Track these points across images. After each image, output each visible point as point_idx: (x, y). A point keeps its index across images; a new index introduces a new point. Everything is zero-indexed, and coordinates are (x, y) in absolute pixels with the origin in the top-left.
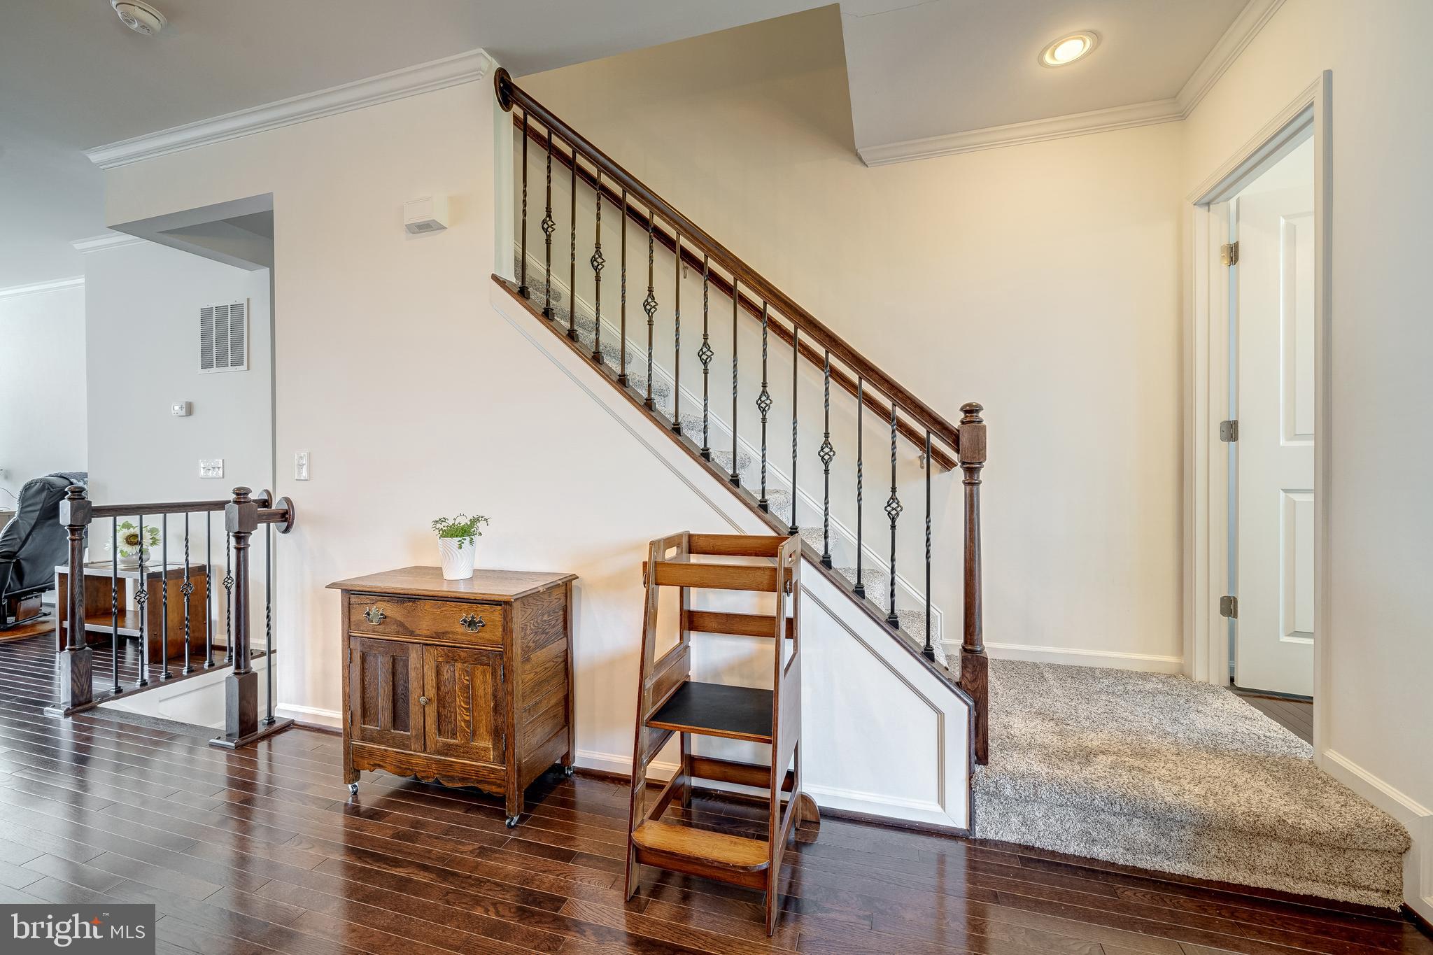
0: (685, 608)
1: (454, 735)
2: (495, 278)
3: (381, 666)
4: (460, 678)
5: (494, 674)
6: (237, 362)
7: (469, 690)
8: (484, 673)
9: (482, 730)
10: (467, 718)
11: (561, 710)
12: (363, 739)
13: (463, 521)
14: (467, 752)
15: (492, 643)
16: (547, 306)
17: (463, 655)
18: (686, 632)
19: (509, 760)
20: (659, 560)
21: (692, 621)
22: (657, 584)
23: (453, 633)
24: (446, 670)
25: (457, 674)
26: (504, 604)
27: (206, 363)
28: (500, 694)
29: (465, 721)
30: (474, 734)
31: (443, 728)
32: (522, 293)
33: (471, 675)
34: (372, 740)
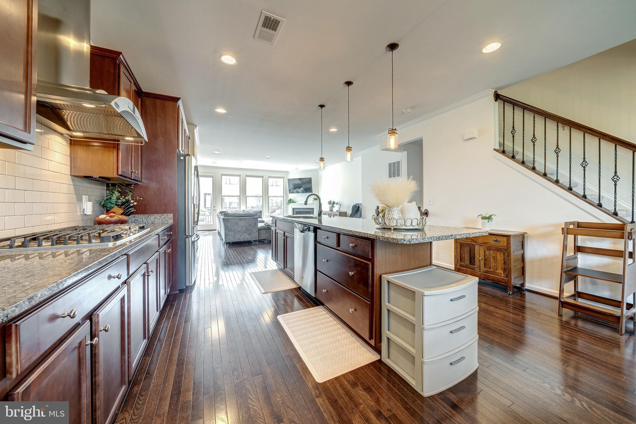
0: (576, 245)
1: (490, 268)
2: (495, 150)
3: (467, 249)
4: (492, 254)
5: (504, 254)
6: (398, 175)
7: (495, 258)
8: (500, 254)
9: (499, 268)
10: (495, 265)
11: (521, 270)
12: (460, 266)
13: (487, 216)
14: (494, 273)
15: (503, 246)
16: (513, 155)
17: (493, 249)
18: (576, 253)
19: (509, 277)
20: (568, 228)
21: (579, 249)
22: (568, 234)
23: (490, 243)
24: (487, 253)
25: (491, 253)
26: (508, 237)
27: (390, 176)
28: (506, 260)
29: (493, 265)
30: (497, 269)
31: (486, 266)
32: (503, 152)
33: (496, 254)
34: (463, 267)
